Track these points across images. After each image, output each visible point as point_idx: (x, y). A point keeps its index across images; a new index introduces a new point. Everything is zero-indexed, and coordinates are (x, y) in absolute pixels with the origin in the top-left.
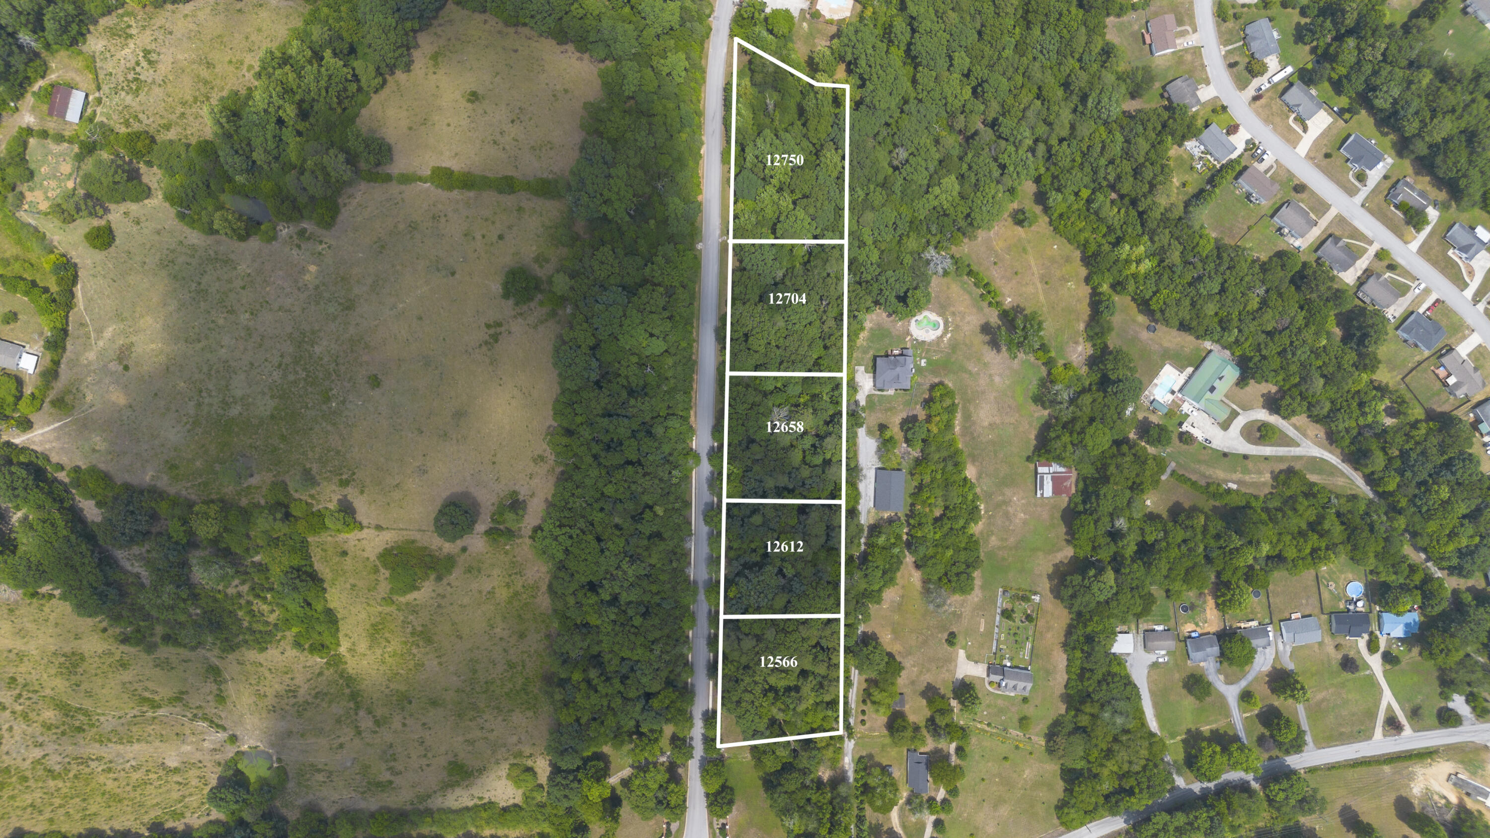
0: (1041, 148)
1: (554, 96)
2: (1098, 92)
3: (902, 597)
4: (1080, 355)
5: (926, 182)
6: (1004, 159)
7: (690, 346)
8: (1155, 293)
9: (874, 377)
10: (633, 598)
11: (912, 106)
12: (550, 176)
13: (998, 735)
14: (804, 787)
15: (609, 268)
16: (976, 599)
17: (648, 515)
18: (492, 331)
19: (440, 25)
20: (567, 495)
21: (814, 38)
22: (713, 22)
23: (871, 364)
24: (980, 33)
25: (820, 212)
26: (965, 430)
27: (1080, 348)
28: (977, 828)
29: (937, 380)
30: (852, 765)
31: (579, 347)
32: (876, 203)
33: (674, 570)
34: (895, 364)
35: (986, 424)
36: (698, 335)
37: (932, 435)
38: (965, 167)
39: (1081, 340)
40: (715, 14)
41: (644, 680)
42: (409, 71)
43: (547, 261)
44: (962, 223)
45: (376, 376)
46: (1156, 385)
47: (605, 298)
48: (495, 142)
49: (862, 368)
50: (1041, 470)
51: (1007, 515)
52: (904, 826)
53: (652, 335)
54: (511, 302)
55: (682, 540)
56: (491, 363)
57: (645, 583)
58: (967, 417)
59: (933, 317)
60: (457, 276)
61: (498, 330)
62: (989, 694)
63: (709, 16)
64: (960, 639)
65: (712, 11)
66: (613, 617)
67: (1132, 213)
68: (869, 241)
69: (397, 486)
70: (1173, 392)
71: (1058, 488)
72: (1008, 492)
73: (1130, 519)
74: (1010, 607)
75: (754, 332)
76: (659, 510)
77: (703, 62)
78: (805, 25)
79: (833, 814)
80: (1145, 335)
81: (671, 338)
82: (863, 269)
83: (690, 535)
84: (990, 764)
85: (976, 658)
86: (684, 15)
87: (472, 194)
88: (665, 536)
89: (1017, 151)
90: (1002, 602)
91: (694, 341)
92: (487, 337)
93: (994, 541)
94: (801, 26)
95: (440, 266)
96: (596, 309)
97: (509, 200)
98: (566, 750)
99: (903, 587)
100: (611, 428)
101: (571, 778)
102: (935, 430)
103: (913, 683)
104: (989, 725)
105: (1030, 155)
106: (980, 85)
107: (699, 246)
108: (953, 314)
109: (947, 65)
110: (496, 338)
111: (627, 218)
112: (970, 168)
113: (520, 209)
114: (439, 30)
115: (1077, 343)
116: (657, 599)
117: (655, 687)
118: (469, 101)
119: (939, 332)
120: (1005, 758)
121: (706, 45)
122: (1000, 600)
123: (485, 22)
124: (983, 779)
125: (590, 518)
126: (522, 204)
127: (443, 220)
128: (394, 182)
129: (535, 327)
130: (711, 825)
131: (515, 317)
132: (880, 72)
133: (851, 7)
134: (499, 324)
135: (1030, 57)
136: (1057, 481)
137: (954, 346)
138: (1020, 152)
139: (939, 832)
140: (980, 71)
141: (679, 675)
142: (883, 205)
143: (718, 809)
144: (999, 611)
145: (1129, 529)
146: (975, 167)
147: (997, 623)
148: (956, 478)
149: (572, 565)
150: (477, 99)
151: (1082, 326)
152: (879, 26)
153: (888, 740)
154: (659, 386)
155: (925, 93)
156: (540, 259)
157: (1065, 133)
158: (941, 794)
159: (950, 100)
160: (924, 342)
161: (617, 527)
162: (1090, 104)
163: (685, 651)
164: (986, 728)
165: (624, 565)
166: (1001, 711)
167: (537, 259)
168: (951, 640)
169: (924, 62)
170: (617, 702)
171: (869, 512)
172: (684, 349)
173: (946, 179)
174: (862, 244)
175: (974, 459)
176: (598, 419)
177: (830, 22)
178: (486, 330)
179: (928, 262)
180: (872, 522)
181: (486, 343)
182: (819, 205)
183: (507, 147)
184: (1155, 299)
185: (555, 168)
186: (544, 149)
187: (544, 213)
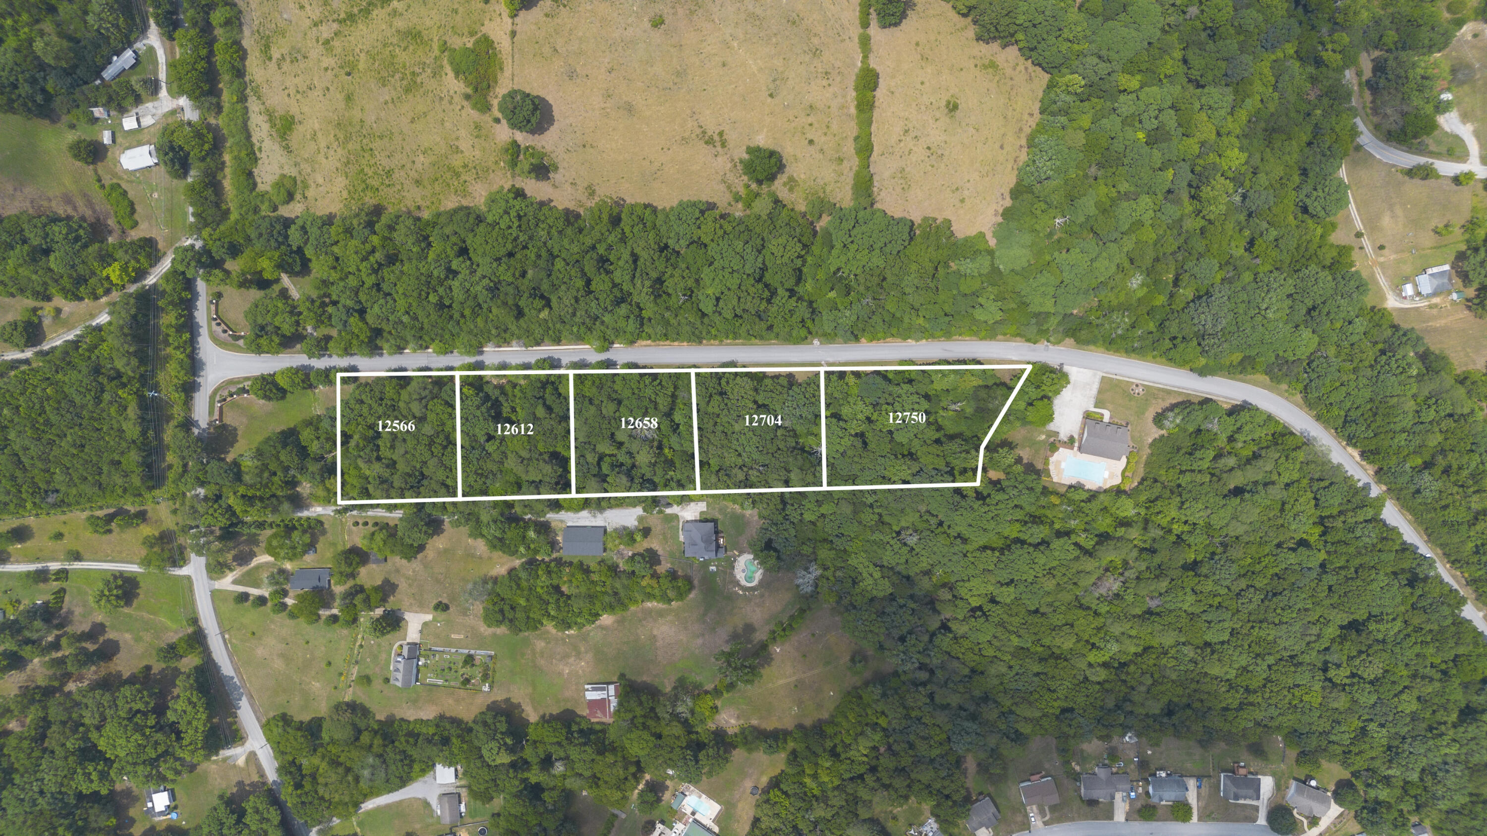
0: (923, 676)
1: (957, 189)
2: (979, 731)
3: (481, 558)
4: (727, 722)
5: (885, 564)
6: (911, 640)
7: (715, 337)
8: (785, 793)
9: (696, 521)
10: (456, 291)
11: (959, 546)
12: (875, 189)
13: (351, 656)
14: (287, 469)
15: (780, 254)
16: (482, 629)
17: (538, 303)
18: (716, 138)
19: (1026, 68)
20: (550, 221)
21: (1030, 447)
22: (1042, 345)
23: (709, 517)
24: (1036, 611)
25: (850, 461)
26: (649, 612)
27: (733, 721)
28: (260, 638)
29: (696, 582)
30: (314, 515)
31: (699, 228)
32: (862, 516)
33: (489, 332)
34: (707, 541)
35: (655, 632)
36: (727, 345)
37: (639, 580)
38: (902, 601)
39: (742, 722)
40: (1051, 347)
41: (376, 308)
42: (977, 40)
43: (791, 190)
44: (845, 601)
45: (663, 22)
46: (700, 797)
47: (749, 250)
48: (906, 131)
49: (704, 509)
50: (612, 688)
51: (566, 656)
52: (258, 567)
53: (718, 299)
54: (746, 156)
55: (519, 338)
56: (683, 139)
57: (470, 303)
58: (661, 614)
59: (758, 575)
60: (769, 100)
61: (718, 144)
62: (391, 645)
63: (1048, 341)
64: (442, 616)
65: (1054, 344)
66: (436, 273)
67: (862, 769)
68: (824, 509)
69: (556, 50)
70: (693, 813)
71: (593, 704)
72: (589, 656)
73: (564, 777)
74: (477, 662)
75: (726, 401)
76: (544, 314)
77: (1000, 337)
78: (1043, 437)
79: (261, 499)
80: (748, 784)
81: (717, 318)
82: (796, 506)
83: (526, 346)
84: (323, 649)
85: (425, 632)
86: (1042, 316)
87: (853, 111)
88: (521, 321)
89: (919, 652)
90: (480, 654)
91: (722, 341)
92: (710, 133)
93: (540, 645)
94: (1043, 433)
95: (778, 82)
96: (737, 242)
97: (849, 148)
98: (306, 233)
99: (490, 558)
100: (621, 263)
101: (280, 239)
102: (644, 583)
103: (397, 571)
104: (361, 646)
105: (917, 665)
106: (984, 614)
107: (816, 342)
108: (762, 596)
109: (1001, 580)
110: (710, 142)
111: (832, 269)
112: (901, 607)
113: (840, 160)
114: (1021, 68)
115: (738, 718)
116: (457, 316)
117: (369, 318)
118: (949, 103)
119: (743, 583)
120: (329, 664)
121: (1018, 339)
122: (483, 652)
123: (1031, 115)
124: (308, 642)
125: (530, 246)
126: (845, 162)
127: (825, 83)
128: (861, 31)
129: (723, 181)
130: (247, 379)
131: (733, 160)
132: (991, 515)
133: (1063, 482)
134: (724, 144)
135: (1012, 663)
136: (601, 704)
137: (731, 598)
138: (918, 656)
139: (254, 602)
140: (996, 612)
141: (388, 341)
142: (860, 523)
143: (258, 386)
144: (472, 652)
145: (554, 776)
146: (901, 611)
147: (461, 651)
148: (598, 605)
149: (482, 229)
150: (951, 111)
151: (755, 722)
152: (1043, 511)
153: (340, 548)
154: (668, 308)
155: (972, 560)
156: (792, 183)
157: (938, 699)
158: (289, 601)
159: (967, 584)
160: (733, 568)
161: (524, 274)
162: (966, 724)
163: (411, 345)
164: (358, 644)
165: (486, 282)
166: (375, 657)
167: (791, 179)
168: (441, 607)
169: (1003, 558)
170: (352, 282)
171: (562, 521)
172: (709, 332)
173: (888, 583)
174: (819, 503)
175: (621, 622)
176: (629, 248)
177: (1046, 462)
178: (717, 132)
179: (806, 569)
180: (553, 525)
181: (704, 132)
182: (856, 459)
183: (902, 144)
184: (779, 793)
185: (883, 194)
186: (902, 181)
187: (839, 185)
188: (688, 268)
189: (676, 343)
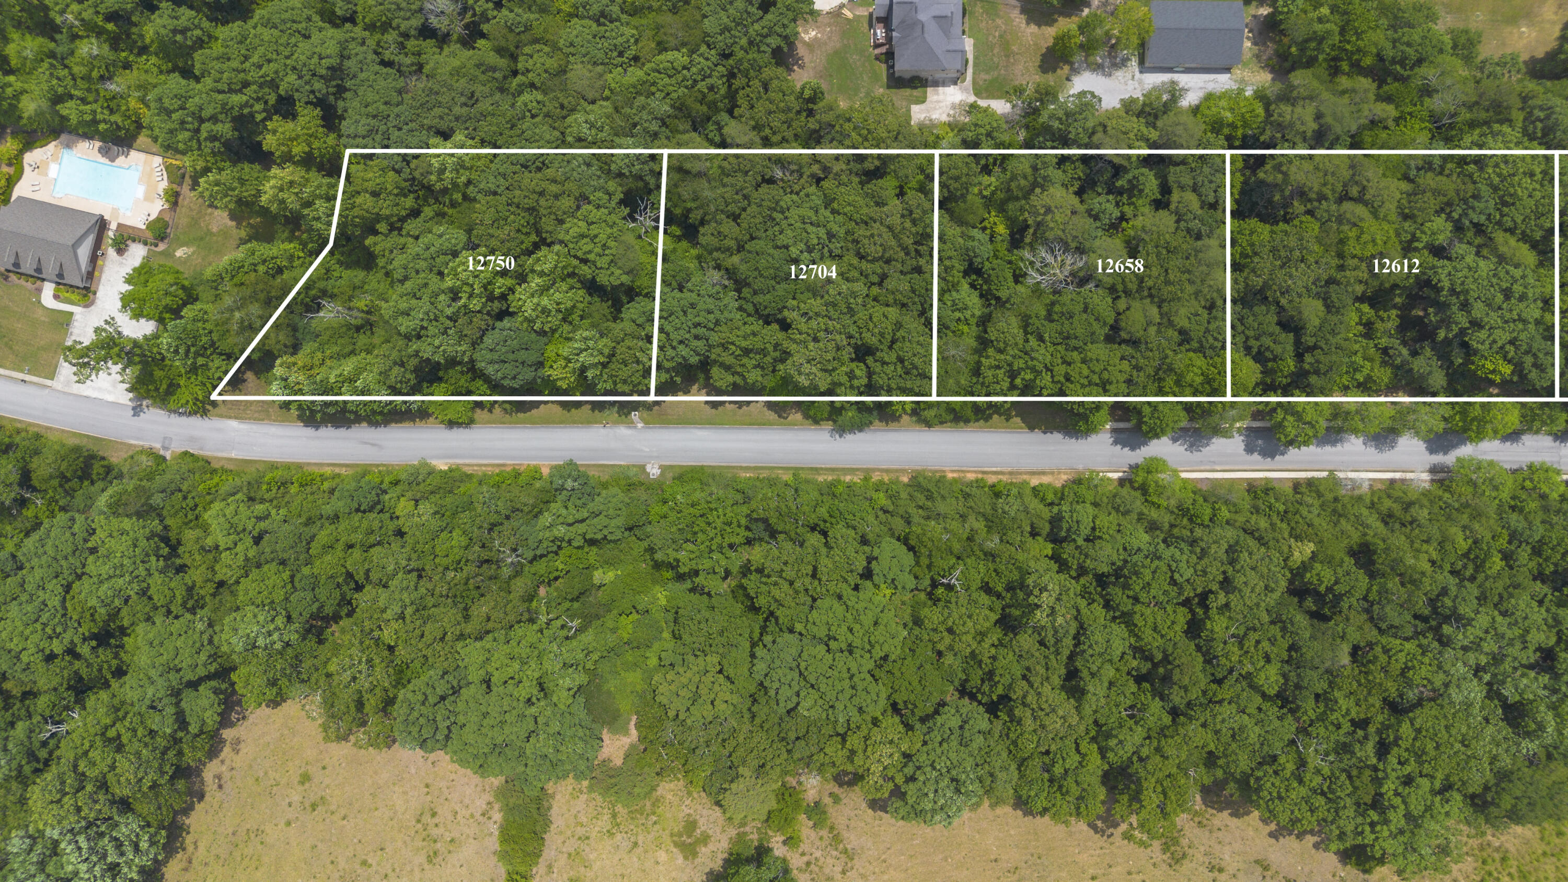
1: (314, 807)
7: (879, 488)
9: (936, 84)
12: (498, 816)
15: (709, 678)
20: (1296, 792)
21: (209, 233)
22: (171, 450)
23: (907, 92)
25: (569, 186)
31: (907, 756)
32: (552, 63)
33: (1429, 514)
34: (912, 34)
36: (852, 471)
40: (157, 445)
43: (691, 825)
47: (785, 692)
49: (915, 108)
53: (867, 574)
55: (1360, 498)
63: (159, 459)
65: (149, 452)
75: (853, 330)
76: (1303, 551)
78: (180, 253)
81: (872, 527)
82: (702, 86)
83: (1337, 483)
86: (131, 509)
88: (1355, 537)
91: (866, 479)
94: (182, 262)
96: (815, 714)
100: (1109, 672)
107: (654, 471)
111: (588, 637)
121: (219, 465)
129: (849, 855)
133: (142, 156)
142: (556, 48)
149: (1477, 779)
154: (991, 556)
156: (689, 843)
161: (1360, 655)
167: (689, 850)
172: (893, 497)
176: (1087, 710)
177: (173, 199)
182: (554, 188)
185: (480, 804)
186: (435, 832)
187: (580, 831)
188: (940, 654)
189: (971, 477)
